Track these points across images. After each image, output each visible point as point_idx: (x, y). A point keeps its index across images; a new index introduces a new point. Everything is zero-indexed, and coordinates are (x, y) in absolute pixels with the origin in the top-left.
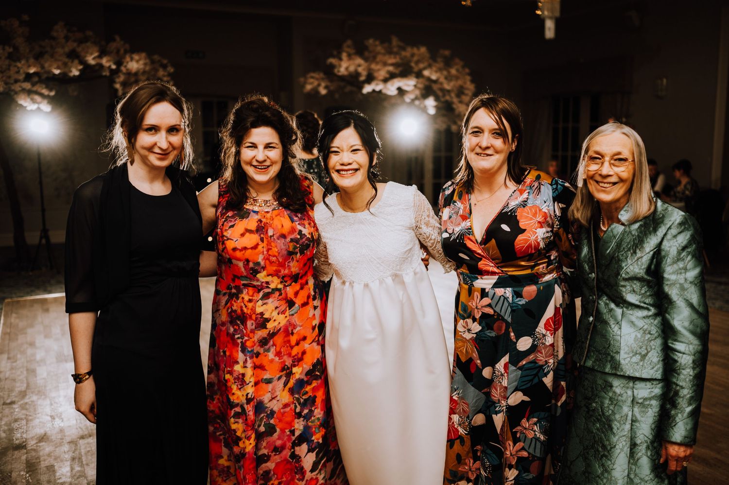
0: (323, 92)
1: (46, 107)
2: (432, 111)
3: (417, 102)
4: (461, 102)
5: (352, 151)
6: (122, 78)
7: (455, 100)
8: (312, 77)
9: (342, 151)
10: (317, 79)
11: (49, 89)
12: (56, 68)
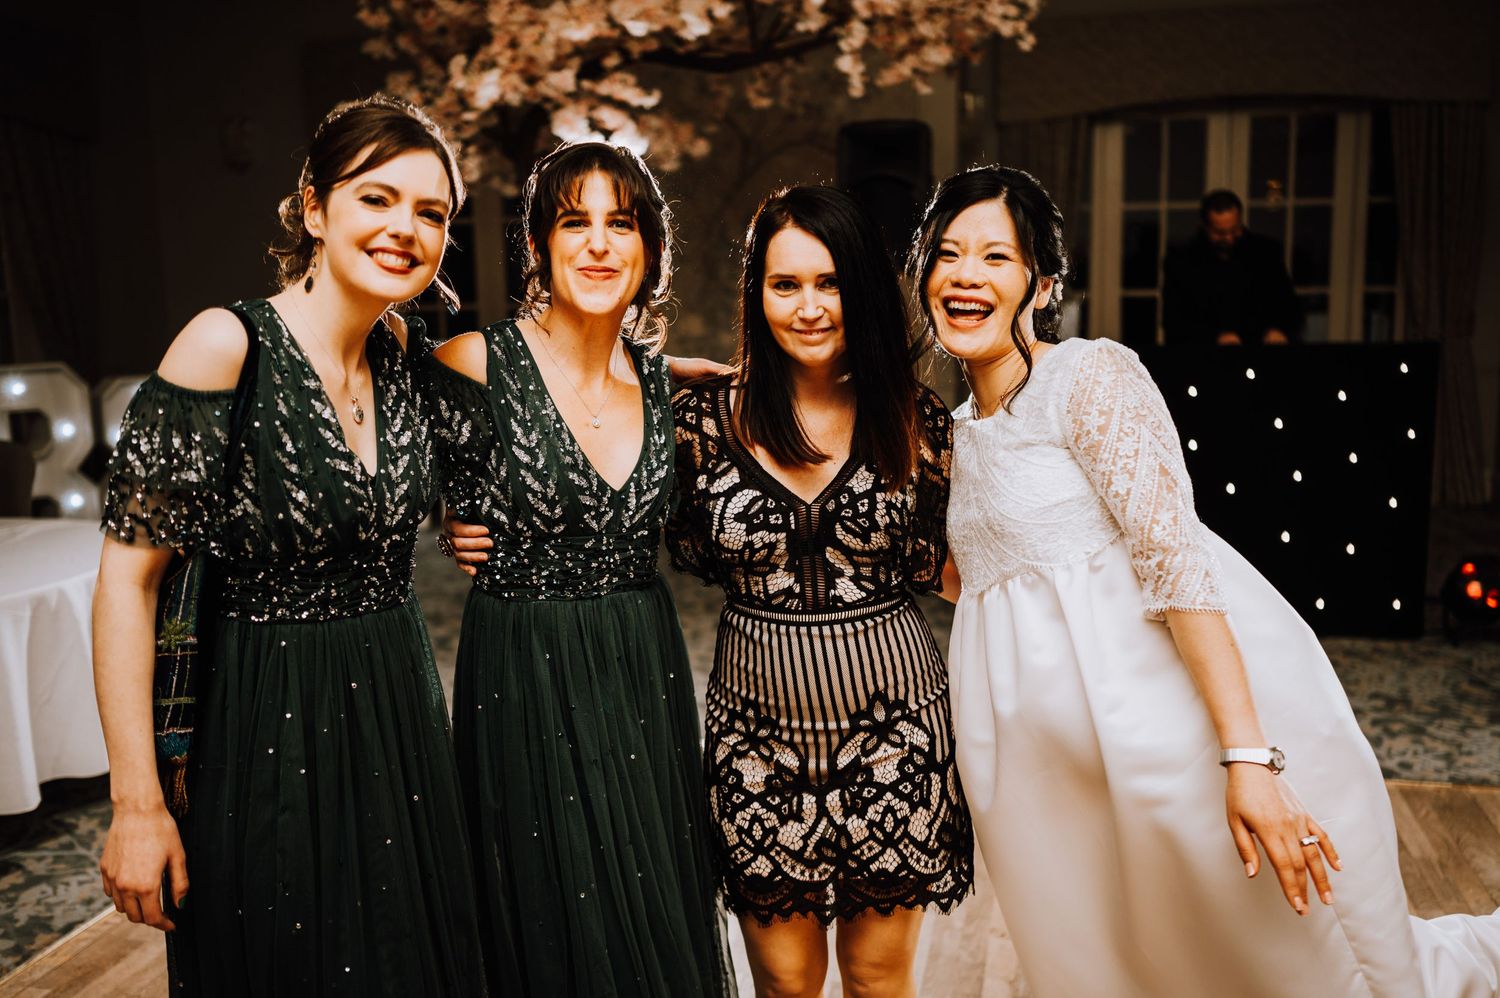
5: (987, 258)
9: (965, 252)
11: (646, 86)
12: (637, 18)
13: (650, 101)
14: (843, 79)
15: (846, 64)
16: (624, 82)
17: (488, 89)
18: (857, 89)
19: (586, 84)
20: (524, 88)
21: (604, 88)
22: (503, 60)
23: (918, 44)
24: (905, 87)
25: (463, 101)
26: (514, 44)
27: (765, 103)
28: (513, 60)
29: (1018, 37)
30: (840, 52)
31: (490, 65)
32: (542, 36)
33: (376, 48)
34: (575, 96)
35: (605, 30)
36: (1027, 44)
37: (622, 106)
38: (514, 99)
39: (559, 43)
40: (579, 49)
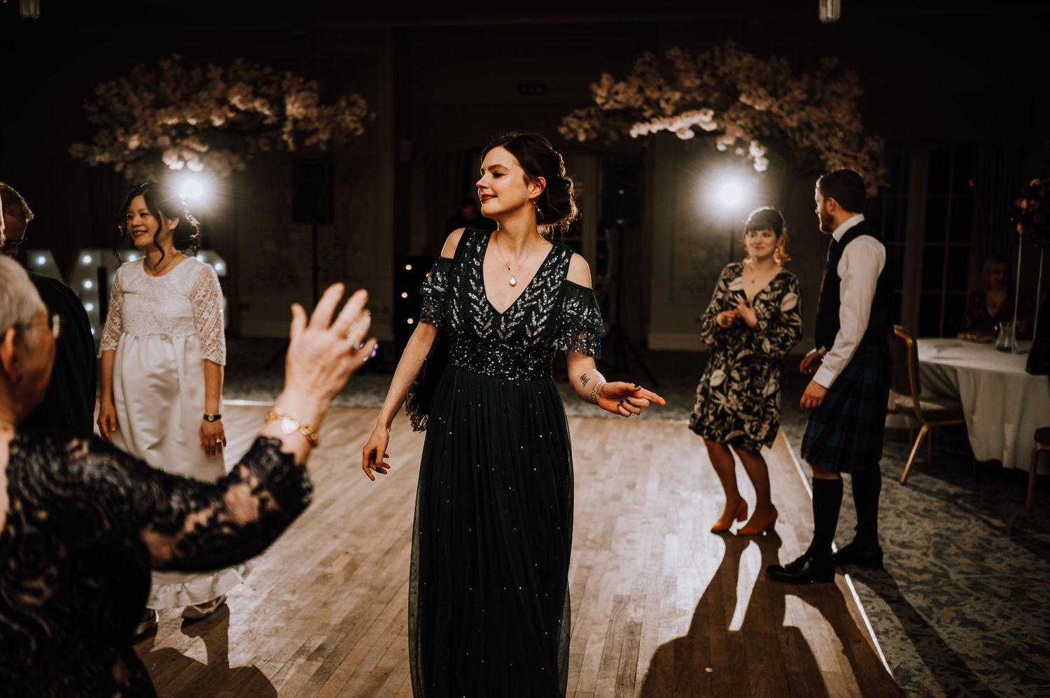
0: (582, 137)
1: (195, 165)
2: (761, 165)
3: (740, 151)
4: (829, 149)
5: (141, 215)
6: (289, 127)
7: (821, 145)
8: (575, 117)
9: (135, 215)
10: (580, 118)
11: (203, 143)
12: (193, 117)
13: (204, 149)
14: (285, 143)
15: (285, 137)
16: (194, 141)
17: (134, 143)
18: (291, 146)
19: (178, 141)
20: (150, 141)
21: (186, 142)
22: (142, 130)
23: (315, 131)
24: (316, 146)
25: (125, 146)
26: (145, 123)
27: (266, 148)
28: (146, 129)
29: (356, 129)
30: (283, 133)
31: (135, 132)
32: (155, 122)
33: (93, 119)
34: (174, 145)
35: (182, 120)
36: (360, 132)
37: (193, 150)
38: (146, 146)
39: (164, 126)
40: (174, 127)
